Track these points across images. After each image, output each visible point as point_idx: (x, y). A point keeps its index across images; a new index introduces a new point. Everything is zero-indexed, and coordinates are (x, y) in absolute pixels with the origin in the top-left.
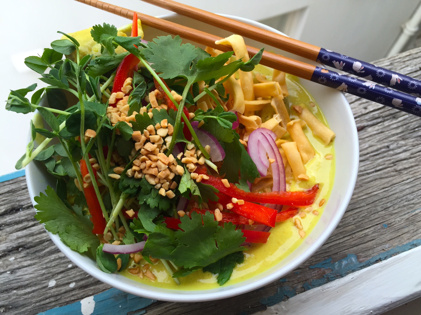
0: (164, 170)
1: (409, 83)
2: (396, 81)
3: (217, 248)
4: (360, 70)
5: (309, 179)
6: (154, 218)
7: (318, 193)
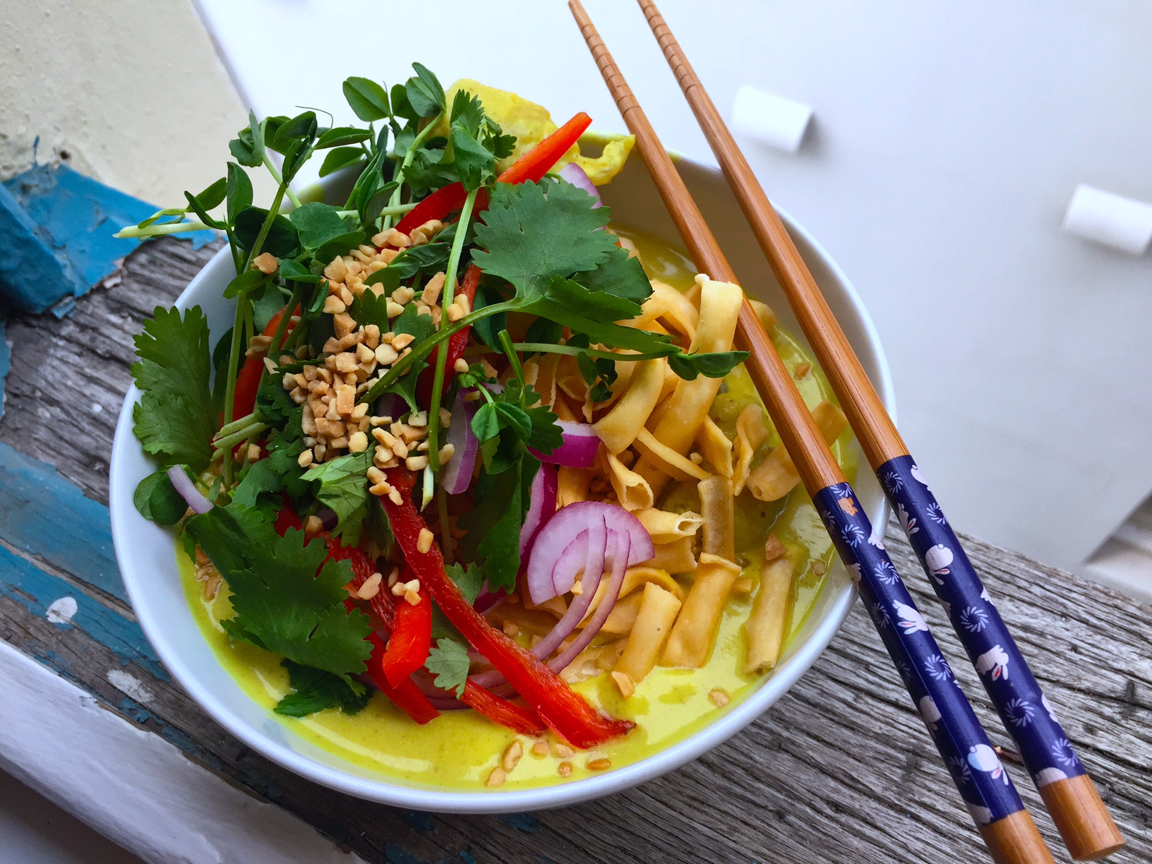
0: (329, 420)
1: (1013, 700)
2: (990, 668)
3: (308, 639)
4: (938, 573)
5: (628, 697)
6: (267, 490)
7: (616, 740)
